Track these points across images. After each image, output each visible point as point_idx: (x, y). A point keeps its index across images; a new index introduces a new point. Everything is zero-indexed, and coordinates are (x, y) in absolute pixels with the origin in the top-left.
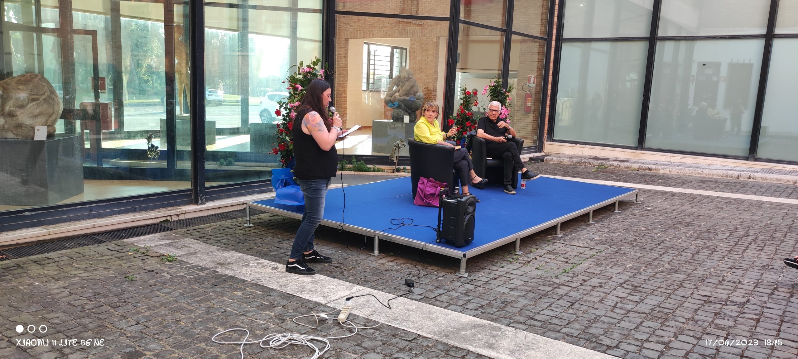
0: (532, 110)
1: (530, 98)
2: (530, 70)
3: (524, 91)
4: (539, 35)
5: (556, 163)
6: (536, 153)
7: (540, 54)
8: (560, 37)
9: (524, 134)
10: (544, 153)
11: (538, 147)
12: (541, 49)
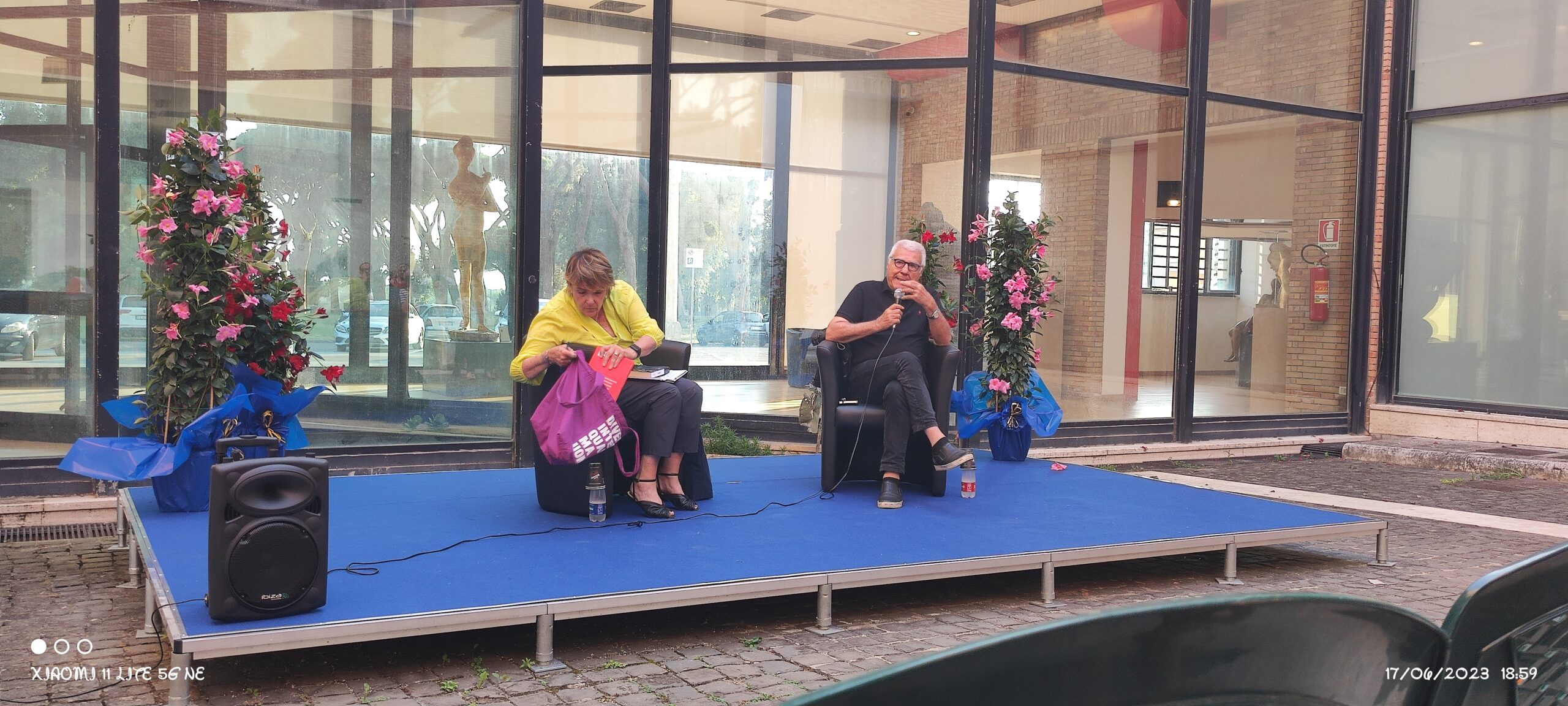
0: (1331, 315)
1: (1323, 282)
2: (1323, 205)
3: (1307, 262)
4: (1343, 109)
5: (1375, 460)
6: (1340, 435)
7: (1348, 158)
8: (1403, 108)
9: (1314, 382)
10: (1370, 434)
11: (1348, 418)
12: (1349, 145)
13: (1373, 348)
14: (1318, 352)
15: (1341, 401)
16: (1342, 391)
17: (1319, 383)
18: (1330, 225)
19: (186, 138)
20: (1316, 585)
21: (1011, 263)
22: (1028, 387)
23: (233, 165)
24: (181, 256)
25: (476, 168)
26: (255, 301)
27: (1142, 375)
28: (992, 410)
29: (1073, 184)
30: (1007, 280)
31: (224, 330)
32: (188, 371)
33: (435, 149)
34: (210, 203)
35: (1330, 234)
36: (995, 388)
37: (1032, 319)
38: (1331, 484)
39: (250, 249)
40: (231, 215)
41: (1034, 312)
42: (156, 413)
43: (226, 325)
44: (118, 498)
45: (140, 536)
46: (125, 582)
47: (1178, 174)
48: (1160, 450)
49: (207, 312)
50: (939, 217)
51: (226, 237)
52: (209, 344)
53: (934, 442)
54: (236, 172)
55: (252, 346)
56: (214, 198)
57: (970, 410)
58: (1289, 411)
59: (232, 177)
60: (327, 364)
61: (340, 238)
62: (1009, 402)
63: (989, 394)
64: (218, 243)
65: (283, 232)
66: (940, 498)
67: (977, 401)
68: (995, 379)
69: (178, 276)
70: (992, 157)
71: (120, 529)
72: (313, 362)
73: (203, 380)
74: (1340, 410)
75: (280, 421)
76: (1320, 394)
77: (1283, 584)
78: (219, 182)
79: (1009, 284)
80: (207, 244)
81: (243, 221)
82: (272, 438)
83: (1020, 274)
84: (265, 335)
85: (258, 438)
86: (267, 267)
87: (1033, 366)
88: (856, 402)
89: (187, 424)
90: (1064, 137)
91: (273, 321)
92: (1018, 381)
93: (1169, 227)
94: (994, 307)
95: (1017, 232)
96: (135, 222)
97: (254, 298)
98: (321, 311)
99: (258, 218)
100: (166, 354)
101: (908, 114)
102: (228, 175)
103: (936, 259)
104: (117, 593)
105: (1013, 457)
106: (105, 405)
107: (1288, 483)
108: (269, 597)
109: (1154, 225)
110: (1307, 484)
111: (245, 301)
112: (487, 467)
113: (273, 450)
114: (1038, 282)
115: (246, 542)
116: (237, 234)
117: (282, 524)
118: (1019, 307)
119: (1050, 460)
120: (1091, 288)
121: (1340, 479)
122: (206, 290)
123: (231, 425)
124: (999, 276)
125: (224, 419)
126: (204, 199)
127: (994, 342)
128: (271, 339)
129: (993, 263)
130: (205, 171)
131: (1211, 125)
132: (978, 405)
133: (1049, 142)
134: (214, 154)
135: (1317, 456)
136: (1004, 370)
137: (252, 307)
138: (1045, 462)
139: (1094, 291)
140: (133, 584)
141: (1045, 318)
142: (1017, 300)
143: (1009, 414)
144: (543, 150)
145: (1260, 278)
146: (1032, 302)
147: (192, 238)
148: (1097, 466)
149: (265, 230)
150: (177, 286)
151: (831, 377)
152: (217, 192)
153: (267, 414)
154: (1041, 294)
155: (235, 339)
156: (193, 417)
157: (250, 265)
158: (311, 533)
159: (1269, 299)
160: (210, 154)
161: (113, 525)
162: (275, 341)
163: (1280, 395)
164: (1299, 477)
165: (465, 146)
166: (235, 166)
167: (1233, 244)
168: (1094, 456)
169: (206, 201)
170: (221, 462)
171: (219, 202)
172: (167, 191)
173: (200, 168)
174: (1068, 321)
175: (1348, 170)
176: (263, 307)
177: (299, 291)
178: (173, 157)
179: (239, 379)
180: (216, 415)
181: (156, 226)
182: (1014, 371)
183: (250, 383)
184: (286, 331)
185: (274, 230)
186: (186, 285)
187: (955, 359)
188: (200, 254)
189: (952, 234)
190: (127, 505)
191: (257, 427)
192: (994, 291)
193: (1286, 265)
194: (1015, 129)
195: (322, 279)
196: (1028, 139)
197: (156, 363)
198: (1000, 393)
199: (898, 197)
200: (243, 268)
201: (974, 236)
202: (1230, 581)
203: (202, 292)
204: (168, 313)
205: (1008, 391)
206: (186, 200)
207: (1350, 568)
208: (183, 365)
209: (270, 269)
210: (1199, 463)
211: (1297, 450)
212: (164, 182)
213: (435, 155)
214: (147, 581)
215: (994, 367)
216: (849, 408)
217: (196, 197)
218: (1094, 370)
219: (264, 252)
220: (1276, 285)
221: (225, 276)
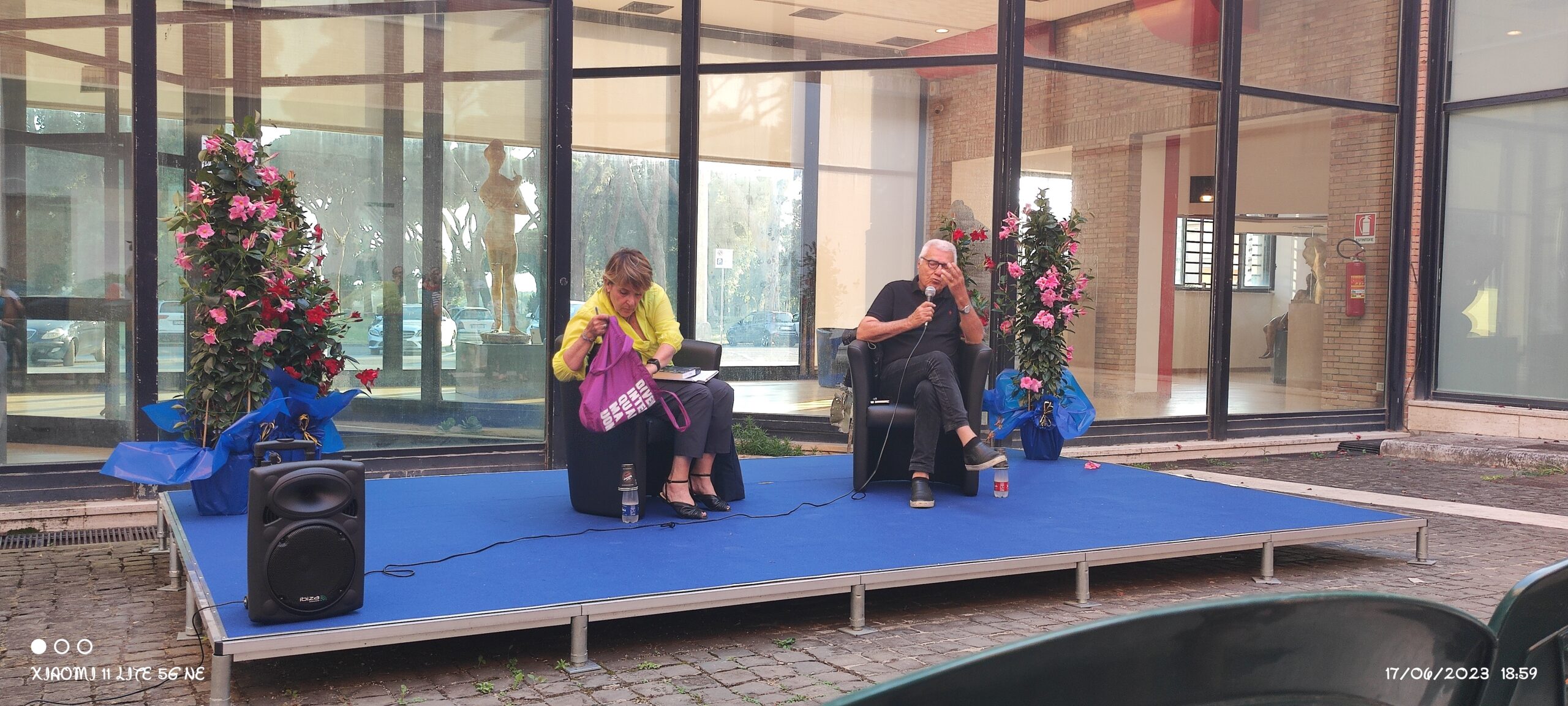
0: (1368, 311)
1: (1360, 277)
2: (1359, 199)
3: (1343, 256)
4: (1379, 101)
5: (1414, 457)
6: (1378, 432)
7: (1385, 151)
8: (1440, 100)
9: (1351, 378)
10: (1408, 431)
11: (1386, 414)
12: (1386, 138)
13: (1411, 343)
14: (1355, 347)
15: (1379, 397)
16: (1380, 387)
17: (1356, 379)
18: (1367, 219)
19: (223, 144)
20: (1355, 584)
21: (1042, 260)
22: (1060, 385)
23: (269, 171)
24: (218, 261)
25: (507, 171)
26: (291, 306)
27: (1176, 372)
28: (1024, 409)
29: (1104, 180)
30: (1038, 278)
31: (261, 334)
32: (225, 376)
33: (467, 153)
34: (246, 208)
35: (1366, 228)
36: (1027, 386)
37: (1064, 317)
38: (1369, 481)
39: (286, 254)
40: (266, 220)
41: (1066, 310)
42: (195, 417)
43: (263, 329)
44: (158, 502)
45: (180, 539)
46: (166, 585)
47: (1210, 169)
48: (1194, 448)
49: (244, 316)
50: (969, 215)
51: (262, 242)
52: (246, 349)
53: (965, 441)
54: (271, 177)
55: (288, 350)
56: (250, 204)
57: (1002, 409)
58: (1326, 407)
59: (268, 183)
60: (362, 367)
61: (373, 242)
62: (1042, 400)
63: (1021, 393)
64: (254, 248)
65: (318, 237)
66: (973, 498)
67: (1009, 400)
68: (1027, 378)
69: (216, 281)
70: (1023, 154)
71: (161, 531)
72: (348, 366)
73: (241, 384)
74: (1378, 406)
75: (317, 424)
76: (1357, 390)
77: (1321, 582)
78: (255, 187)
79: (1041, 282)
80: (244, 250)
81: (278, 226)
82: (309, 441)
83: (1052, 272)
84: (301, 339)
85: (296, 441)
86: (303, 272)
87: (1065, 364)
88: (887, 401)
89: (225, 428)
90: (1094, 133)
91: (309, 325)
92: (1050, 380)
93: (1202, 222)
94: (1025, 305)
95: (1048, 229)
96: (174, 229)
97: (290, 303)
98: (356, 315)
99: (293, 223)
100: (204, 359)
101: (937, 112)
102: (264, 181)
103: (967, 257)
104: (158, 596)
105: (1045, 456)
106: (144, 409)
107: (1324, 481)
108: (307, 599)
109: (1187, 221)
110: (1345, 482)
111: (281, 305)
112: (519, 468)
113: (311, 453)
114: (1070, 279)
115: (284, 545)
116: (273, 240)
117: (319, 527)
118: (1051, 305)
119: (1084, 458)
120: (1124, 285)
121: (1378, 476)
122: (243, 295)
123: (268, 428)
124: (1030, 273)
125: (261, 423)
126: (240, 205)
127: (1026, 340)
128: (307, 343)
129: (1024, 261)
130: (241, 177)
131: (1244, 119)
132: (1010, 403)
133: (1080, 138)
134: (249, 160)
135: (1355, 453)
136: (1036, 368)
137: (287, 311)
138: (1078, 461)
139: (1126, 288)
140: (173, 587)
141: (1077, 315)
142: (1049, 297)
143: (1041, 413)
144: (573, 152)
145: (1295, 273)
146: (1064, 299)
147: (229, 244)
148: (1130, 465)
149: (300, 235)
150: (214, 292)
151: (862, 375)
152: (253, 198)
153: (303, 417)
154: (1073, 292)
155: (272, 344)
156: (231, 421)
157: (285, 270)
158: (348, 535)
159: (1304, 295)
160: (245, 160)
161: (153, 528)
162: (310, 345)
163: (1315, 392)
164: (1336, 475)
165: (496, 149)
166: (270, 172)
167: (1267, 239)
168: (1128, 455)
169: (242, 207)
170: (259, 465)
171: (254, 208)
172: (205, 197)
173: (236, 175)
174: (1100, 318)
175: (1385, 163)
176: (299, 311)
177: (334, 295)
178: (210, 164)
179: (275, 383)
180: (253, 419)
181: (193, 233)
182: (1046, 370)
183: (287, 387)
184: (321, 335)
185: (309, 235)
186: (224, 290)
187: (987, 358)
188: (237, 260)
189: (983, 232)
190: (167, 508)
191: (294, 430)
192: (1026, 289)
193: (1322, 260)
194: (1046, 125)
195: (356, 283)
196: (1059, 135)
197: (195, 368)
198: (1033, 392)
199: (927, 195)
200: (279, 273)
201: (1004, 233)
202: (1267, 580)
203: (239, 297)
204: (206, 318)
205: (1040, 389)
206: (222, 206)
207: (1390, 567)
208: (221, 369)
209: (305, 274)
210: (1235, 461)
211: (1334, 447)
212: (201, 188)
213: (467, 158)
214: (188, 584)
215: (1026, 365)
216: (881, 408)
217: (233, 203)
218: (1126, 367)
219: (299, 257)
220: (1311, 280)
221: (262, 282)
